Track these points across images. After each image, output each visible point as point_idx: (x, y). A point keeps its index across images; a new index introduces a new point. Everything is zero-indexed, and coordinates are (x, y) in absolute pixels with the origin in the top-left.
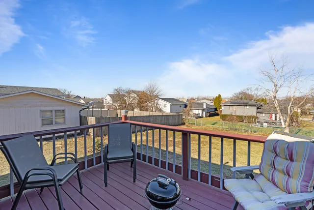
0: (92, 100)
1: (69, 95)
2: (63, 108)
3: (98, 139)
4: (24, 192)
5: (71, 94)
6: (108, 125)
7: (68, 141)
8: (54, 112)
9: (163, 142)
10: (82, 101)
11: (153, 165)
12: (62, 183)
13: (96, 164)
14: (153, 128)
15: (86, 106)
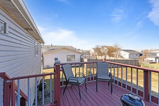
0: (85, 51)
1: (76, 49)
2: (74, 54)
3: (88, 69)
4: (68, 85)
5: (76, 48)
6: (97, 63)
7: (76, 68)
8: (71, 56)
9: (124, 76)
10: (81, 51)
11: (122, 87)
12: (81, 85)
13: (88, 81)
14: (122, 66)
15: (83, 54)
